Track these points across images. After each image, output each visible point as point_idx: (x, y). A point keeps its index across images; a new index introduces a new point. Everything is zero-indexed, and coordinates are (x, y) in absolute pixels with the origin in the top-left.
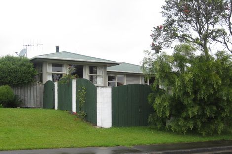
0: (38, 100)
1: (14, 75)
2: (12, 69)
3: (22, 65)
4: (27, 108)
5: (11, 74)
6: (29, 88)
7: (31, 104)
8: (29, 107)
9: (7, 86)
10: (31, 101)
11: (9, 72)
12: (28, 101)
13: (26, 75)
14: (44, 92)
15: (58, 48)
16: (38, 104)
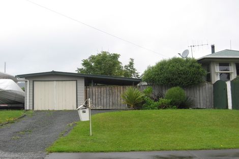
0: (208, 100)
1: (184, 76)
2: (182, 71)
3: (191, 66)
4: (198, 108)
5: (180, 75)
6: (198, 89)
7: (202, 104)
8: (199, 107)
9: (178, 87)
10: (201, 101)
11: (179, 74)
12: (198, 101)
13: (197, 76)
14: (214, 92)
15: (213, 47)
16: (208, 104)
